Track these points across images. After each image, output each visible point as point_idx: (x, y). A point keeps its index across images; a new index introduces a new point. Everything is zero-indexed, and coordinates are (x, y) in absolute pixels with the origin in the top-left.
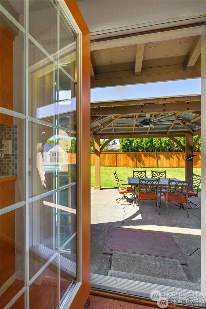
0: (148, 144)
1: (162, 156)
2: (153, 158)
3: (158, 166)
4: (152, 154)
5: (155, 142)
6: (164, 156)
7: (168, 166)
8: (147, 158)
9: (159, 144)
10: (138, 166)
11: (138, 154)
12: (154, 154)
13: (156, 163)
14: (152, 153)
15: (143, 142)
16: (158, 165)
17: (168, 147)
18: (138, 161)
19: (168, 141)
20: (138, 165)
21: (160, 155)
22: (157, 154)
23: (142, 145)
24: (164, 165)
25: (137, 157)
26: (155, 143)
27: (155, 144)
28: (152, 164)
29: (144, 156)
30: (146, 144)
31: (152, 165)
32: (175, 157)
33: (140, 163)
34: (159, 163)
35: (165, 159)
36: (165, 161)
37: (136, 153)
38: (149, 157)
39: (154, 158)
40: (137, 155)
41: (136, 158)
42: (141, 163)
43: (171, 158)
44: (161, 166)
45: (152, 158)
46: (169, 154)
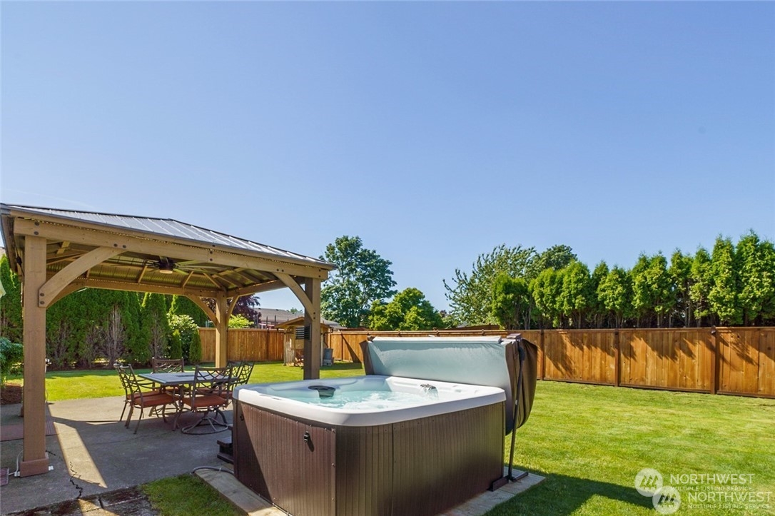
0: (577, 301)
1: (639, 345)
2: (602, 349)
3: (622, 379)
4: (599, 336)
5: (604, 290)
6: (646, 341)
7: (665, 383)
8: (582, 349)
9: (617, 299)
10: (547, 376)
11: (550, 334)
12: (608, 335)
13: (613, 367)
14: (596, 333)
15: (559, 294)
16: (623, 375)
17: (658, 309)
18: (548, 360)
19: (655, 286)
20: (549, 373)
21: (631, 339)
22: (617, 334)
23: (557, 306)
24: (649, 376)
25: (546, 347)
26: (603, 294)
27: (604, 300)
28: (597, 372)
29: (571, 342)
30: (570, 302)
31: (598, 376)
32: (699, 348)
33: (558, 368)
34: (626, 368)
35: (652, 355)
36: (651, 361)
37: (542, 334)
38: (589, 347)
39: (605, 349)
40: (547, 340)
41: (543, 349)
42: (560, 366)
43: (680, 353)
44: (633, 382)
45: (599, 350)
46: (671, 336)
